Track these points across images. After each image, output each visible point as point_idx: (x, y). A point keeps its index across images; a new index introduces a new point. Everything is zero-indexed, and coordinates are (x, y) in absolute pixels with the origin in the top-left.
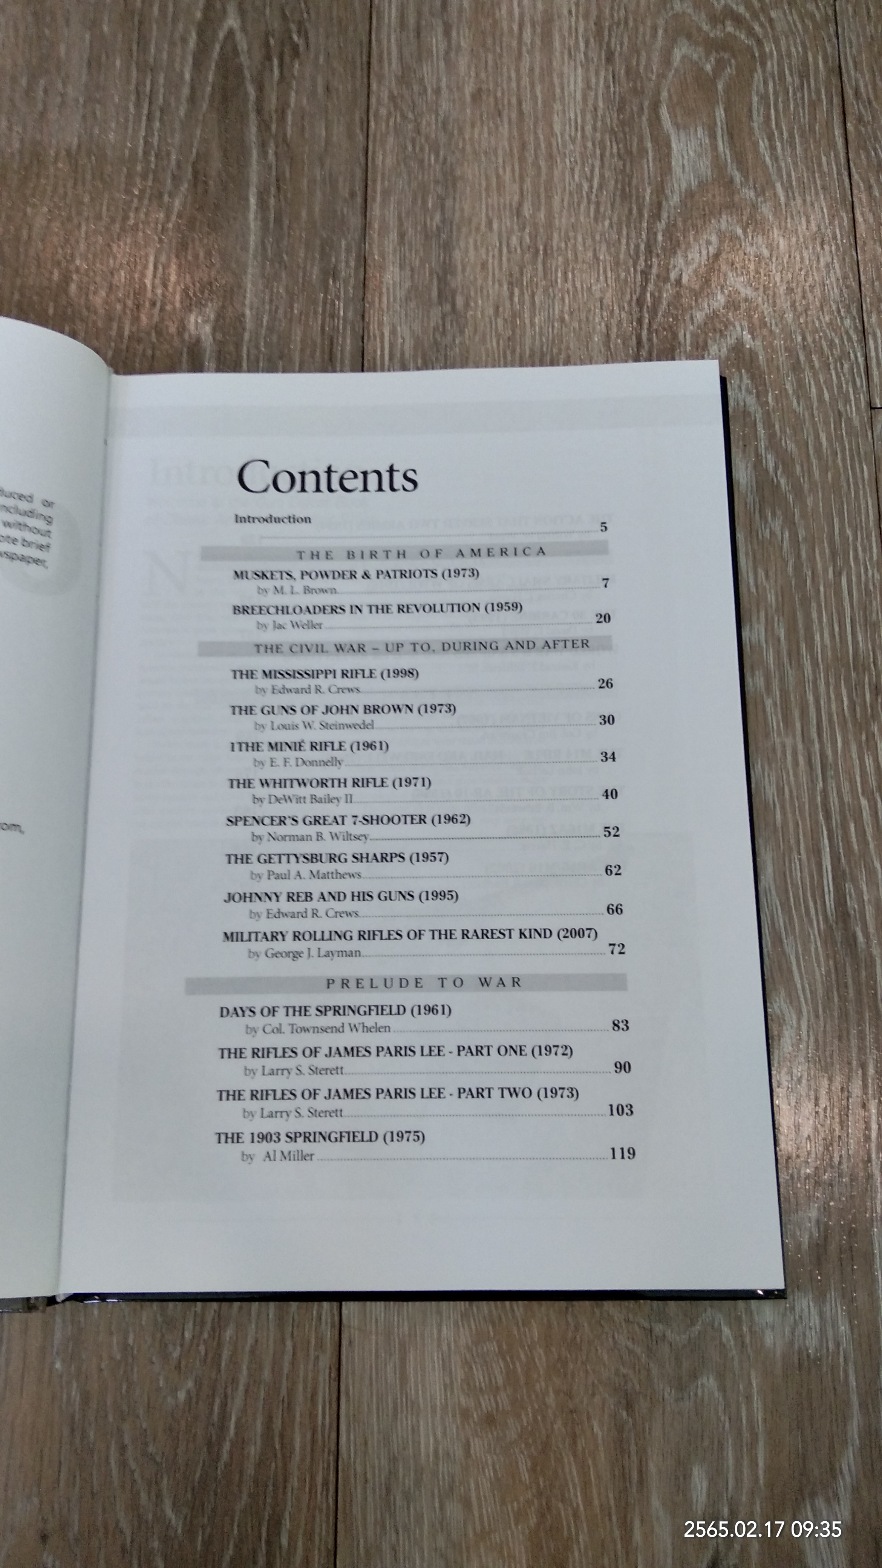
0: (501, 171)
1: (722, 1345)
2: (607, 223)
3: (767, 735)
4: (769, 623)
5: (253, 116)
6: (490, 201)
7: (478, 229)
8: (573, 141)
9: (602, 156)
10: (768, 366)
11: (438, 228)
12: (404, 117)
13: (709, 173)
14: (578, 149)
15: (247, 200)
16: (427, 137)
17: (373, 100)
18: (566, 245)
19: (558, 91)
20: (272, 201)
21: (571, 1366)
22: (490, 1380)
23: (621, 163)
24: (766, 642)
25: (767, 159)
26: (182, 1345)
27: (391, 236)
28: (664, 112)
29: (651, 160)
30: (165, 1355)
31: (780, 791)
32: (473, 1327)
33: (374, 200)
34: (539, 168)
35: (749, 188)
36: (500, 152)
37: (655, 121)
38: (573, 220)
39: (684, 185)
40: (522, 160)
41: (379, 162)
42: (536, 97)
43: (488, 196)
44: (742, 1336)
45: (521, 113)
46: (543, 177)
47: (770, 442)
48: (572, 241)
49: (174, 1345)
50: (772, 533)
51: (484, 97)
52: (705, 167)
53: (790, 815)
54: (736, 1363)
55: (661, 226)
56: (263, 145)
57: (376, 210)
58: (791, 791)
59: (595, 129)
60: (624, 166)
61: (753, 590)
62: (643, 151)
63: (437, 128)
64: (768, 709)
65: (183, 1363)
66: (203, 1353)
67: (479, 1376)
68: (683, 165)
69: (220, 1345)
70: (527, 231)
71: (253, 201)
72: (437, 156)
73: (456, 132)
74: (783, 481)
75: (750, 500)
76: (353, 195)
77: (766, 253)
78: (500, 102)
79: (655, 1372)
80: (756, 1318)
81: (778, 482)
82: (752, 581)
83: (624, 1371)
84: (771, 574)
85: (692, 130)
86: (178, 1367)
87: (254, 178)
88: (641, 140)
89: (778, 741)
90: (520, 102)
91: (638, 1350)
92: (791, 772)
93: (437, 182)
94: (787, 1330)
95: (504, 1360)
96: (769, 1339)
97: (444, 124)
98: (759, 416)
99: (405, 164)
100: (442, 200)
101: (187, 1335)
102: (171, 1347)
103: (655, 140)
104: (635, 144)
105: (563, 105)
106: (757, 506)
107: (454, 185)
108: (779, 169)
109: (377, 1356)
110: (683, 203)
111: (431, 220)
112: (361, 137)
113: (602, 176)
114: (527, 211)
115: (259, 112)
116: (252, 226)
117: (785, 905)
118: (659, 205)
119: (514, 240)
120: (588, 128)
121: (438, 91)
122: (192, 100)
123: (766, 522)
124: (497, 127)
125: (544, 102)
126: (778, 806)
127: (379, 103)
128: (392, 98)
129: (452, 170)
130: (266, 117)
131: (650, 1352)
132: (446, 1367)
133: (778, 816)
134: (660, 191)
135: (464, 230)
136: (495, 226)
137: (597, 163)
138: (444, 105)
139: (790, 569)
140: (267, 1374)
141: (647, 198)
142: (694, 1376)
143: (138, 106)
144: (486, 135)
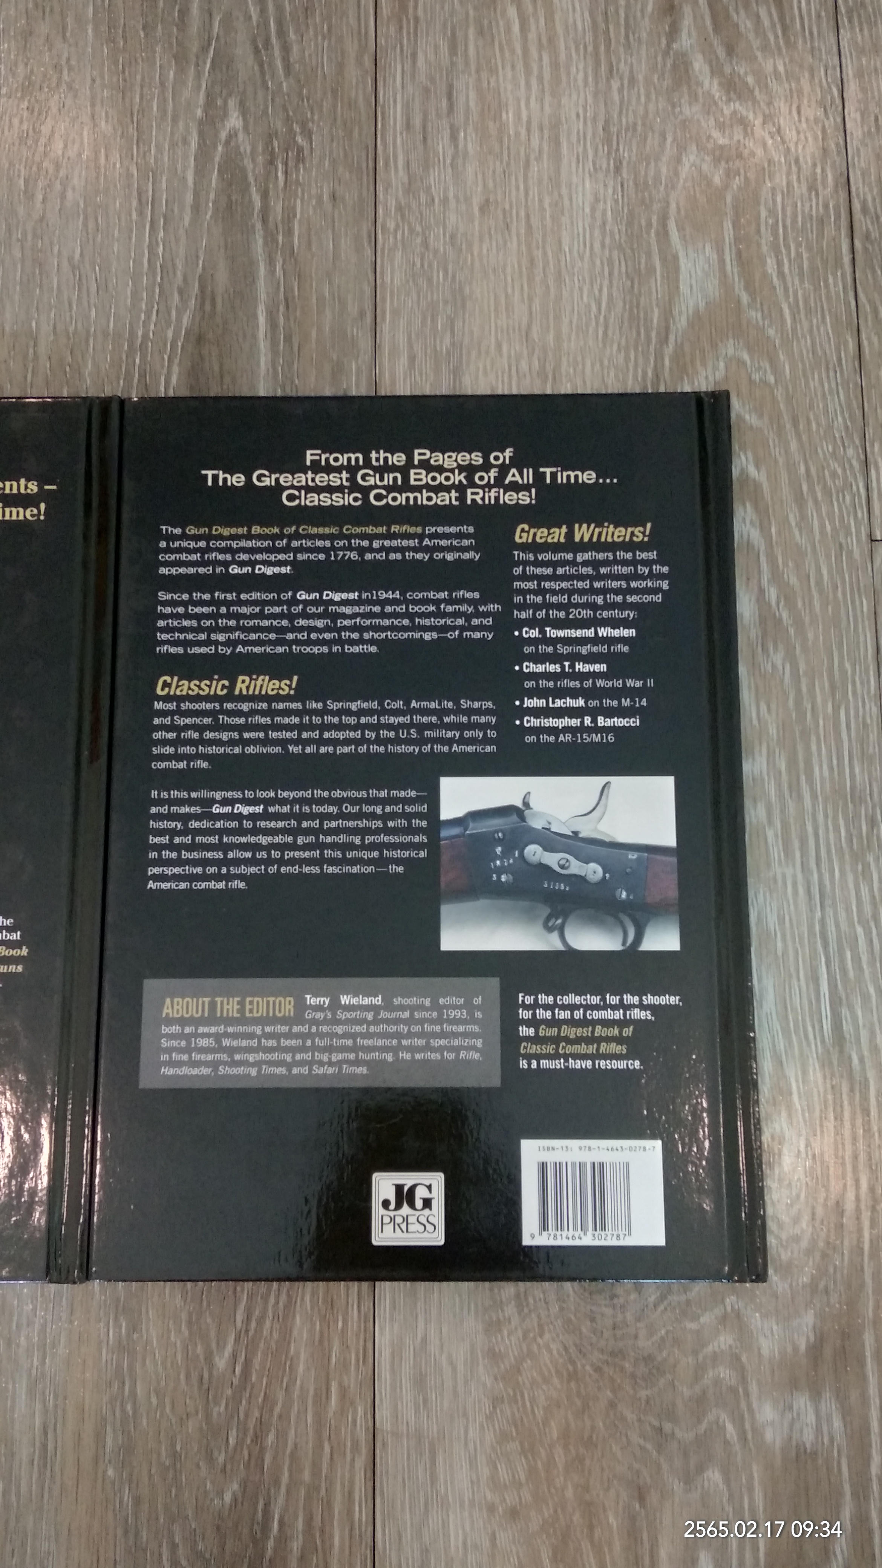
0: (510, 291)
1: (726, 1442)
2: (615, 347)
3: (768, 865)
4: (770, 755)
5: (259, 226)
6: (499, 322)
7: (487, 353)
8: (582, 258)
9: (611, 274)
10: (772, 498)
11: (448, 352)
12: (412, 231)
13: (717, 294)
14: (586, 266)
15: (255, 316)
16: (436, 251)
17: (380, 211)
18: (575, 370)
19: (566, 202)
20: (281, 320)
21: (587, 1462)
22: (514, 1477)
23: (629, 283)
24: (768, 775)
25: (775, 279)
26: (226, 1452)
27: (402, 360)
28: (672, 226)
29: (659, 278)
30: (210, 1459)
31: (781, 920)
32: (497, 1426)
33: (384, 320)
34: (548, 287)
35: (757, 311)
36: (509, 270)
37: (663, 234)
38: (582, 343)
39: (691, 304)
40: (531, 279)
41: (388, 279)
42: (544, 210)
43: (497, 317)
44: (744, 1432)
45: (529, 226)
46: (552, 296)
47: (773, 574)
48: (580, 366)
49: (220, 1452)
50: (774, 666)
51: (492, 208)
52: (713, 288)
53: (790, 943)
54: (739, 1458)
55: (669, 350)
56: (271, 262)
57: (385, 328)
58: (791, 919)
59: (603, 246)
60: (632, 287)
61: (755, 722)
62: (651, 270)
63: (445, 242)
64: (770, 840)
65: (229, 1467)
66: (246, 1457)
67: (503, 1473)
68: (691, 286)
69: (262, 1450)
70: (536, 356)
71: (262, 319)
72: (446, 272)
73: (464, 247)
74: (785, 615)
75: (753, 634)
76: (362, 314)
77: (772, 379)
78: (508, 215)
79: (665, 1467)
80: (758, 1416)
81: (780, 615)
82: (754, 715)
83: (636, 1466)
84: (773, 706)
85: (701, 246)
86: (224, 1470)
87: (263, 296)
88: (649, 255)
89: (779, 871)
90: (528, 216)
91: (649, 1446)
92: (791, 902)
93: (446, 302)
94: (786, 1425)
95: (526, 1457)
96: (769, 1436)
97: (452, 237)
98: (763, 548)
99: (414, 281)
100: (451, 322)
101: (232, 1441)
102: (216, 1453)
103: (664, 260)
104: (643, 261)
105: (571, 217)
106: (760, 641)
107: (464, 306)
108: (786, 290)
109: (408, 1458)
110: (691, 324)
111: (441, 342)
112: (369, 252)
113: (610, 296)
114: (535, 334)
115: (265, 221)
116: (262, 345)
117: (786, 1031)
118: (667, 329)
119: (524, 365)
120: (597, 246)
121: (445, 201)
122: (196, 208)
123: (768, 656)
124: (505, 242)
125: (552, 217)
126: (779, 934)
127: (387, 214)
128: (399, 208)
129: (461, 289)
130: (271, 225)
131: (660, 1448)
132: (472, 1462)
133: (779, 945)
134: (667, 315)
135: (474, 353)
136: (505, 348)
137: (606, 283)
138: (452, 219)
139: (791, 703)
140: (306, 1476)
141: (655, 321)
142: (701, 1469)
143: (141, 213)
144: (494, 251)
